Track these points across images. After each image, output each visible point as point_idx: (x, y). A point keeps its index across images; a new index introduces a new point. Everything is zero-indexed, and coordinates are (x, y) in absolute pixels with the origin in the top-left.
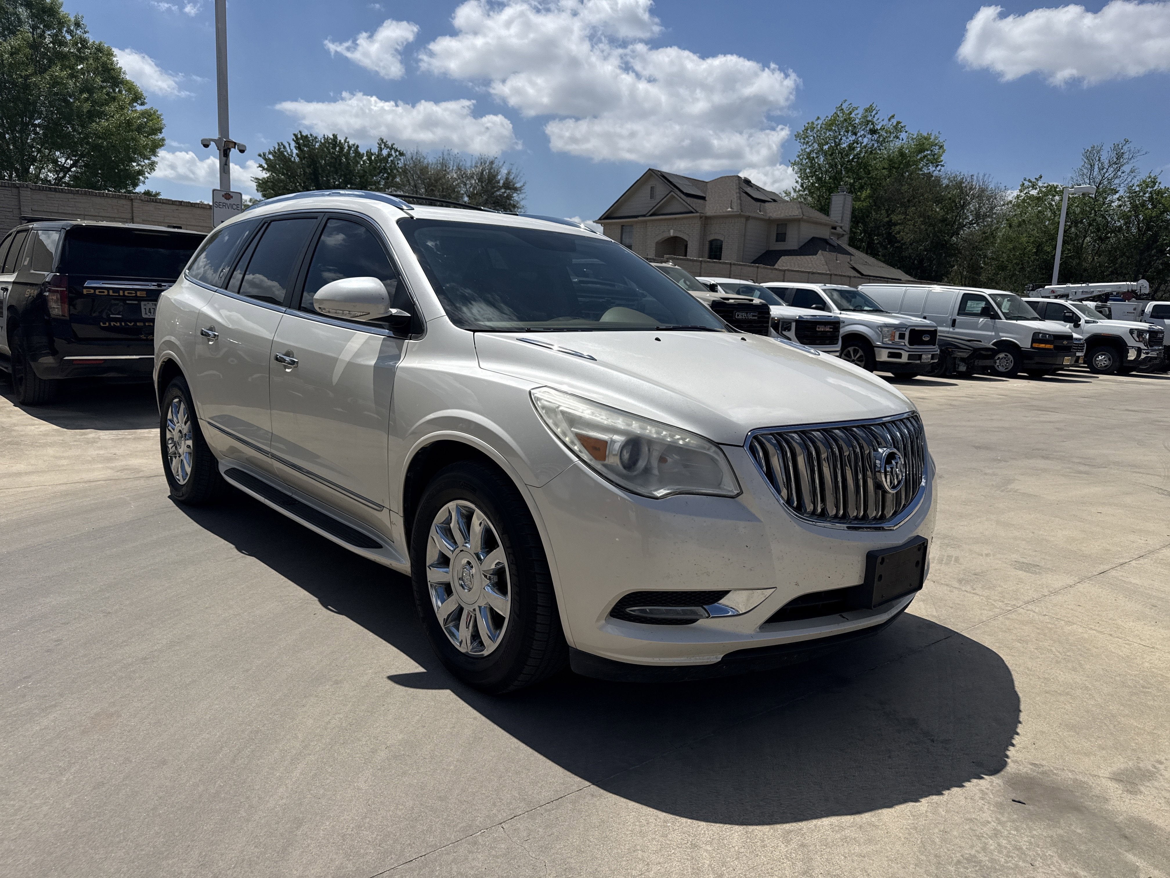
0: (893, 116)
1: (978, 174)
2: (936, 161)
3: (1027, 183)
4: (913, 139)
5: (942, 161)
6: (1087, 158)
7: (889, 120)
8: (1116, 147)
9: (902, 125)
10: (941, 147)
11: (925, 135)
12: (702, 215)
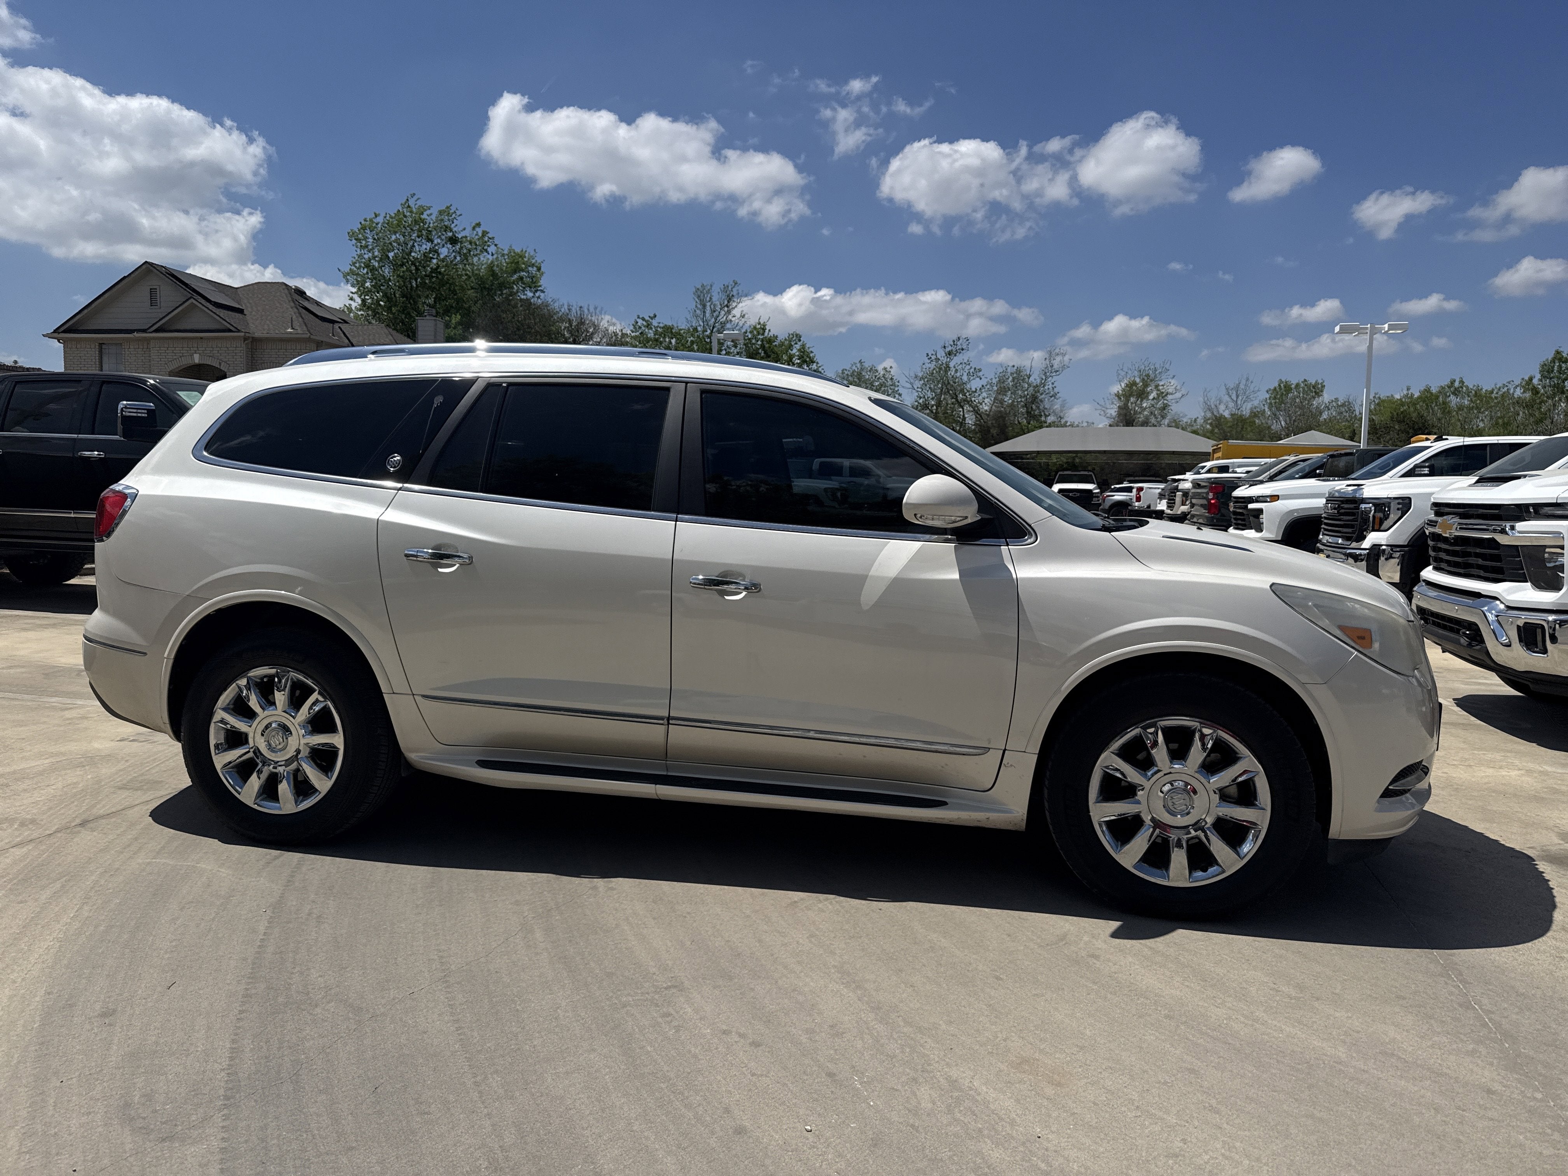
0: (479, 225)
1: (589, 306)
2: (533, 284)
3: (640, 322)
4: (503, 255)
5: (540, 286)
6: (699, 297)
7: (474, 229)
8: (726, 288)
9: (490, 235)
10: (539, 269)
11: (518, 250)
12: (247, 335)
